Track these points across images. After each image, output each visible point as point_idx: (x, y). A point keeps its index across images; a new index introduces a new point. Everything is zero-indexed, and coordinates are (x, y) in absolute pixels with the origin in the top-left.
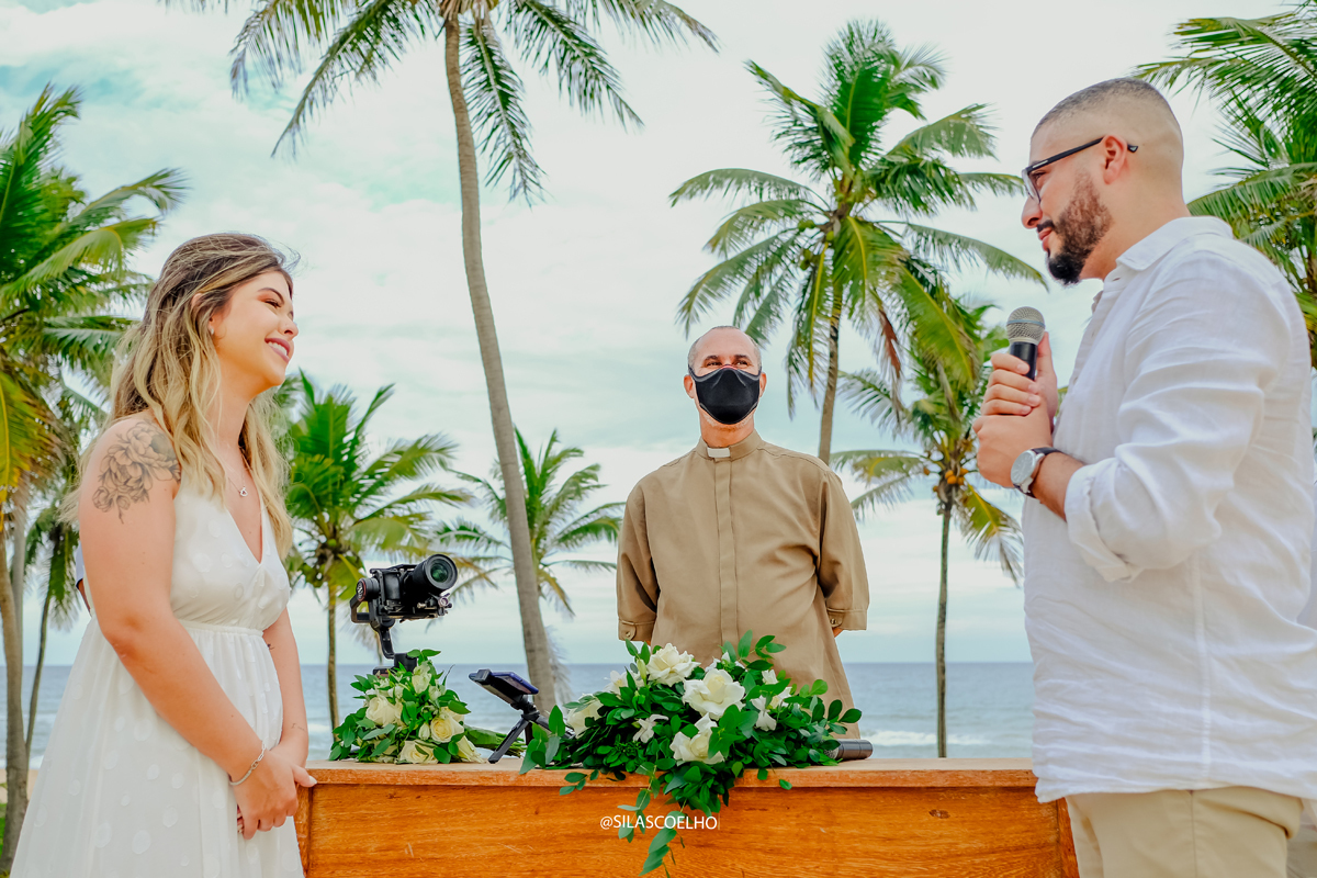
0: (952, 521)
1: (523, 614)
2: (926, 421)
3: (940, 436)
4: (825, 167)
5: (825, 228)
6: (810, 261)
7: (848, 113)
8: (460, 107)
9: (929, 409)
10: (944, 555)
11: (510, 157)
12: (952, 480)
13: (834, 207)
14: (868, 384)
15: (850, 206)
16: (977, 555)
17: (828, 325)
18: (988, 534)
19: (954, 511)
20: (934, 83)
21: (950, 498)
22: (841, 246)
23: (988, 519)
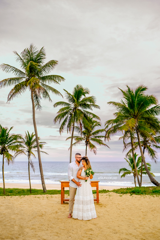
0: (87, 146)
1: (39, 160)
2: (84, 134)
3: (86, 135)
4: (73, 102)
5: (73, 110)
6: (71, 114)
7: (76, 96)
8: (33, 101)
9: (85, 132)
10: (86, 151)
11: (37, 104)
12: (88, 141)
13: (74, 107)
14: (77, 128)
15: (76, 108)
16: (91, 151)
17: (73, 123)
18: (92, 148)
19: (88, 145)
20: (88, 93)
21: (87, 143)
22: (75, 113)
23: (92, 146)
